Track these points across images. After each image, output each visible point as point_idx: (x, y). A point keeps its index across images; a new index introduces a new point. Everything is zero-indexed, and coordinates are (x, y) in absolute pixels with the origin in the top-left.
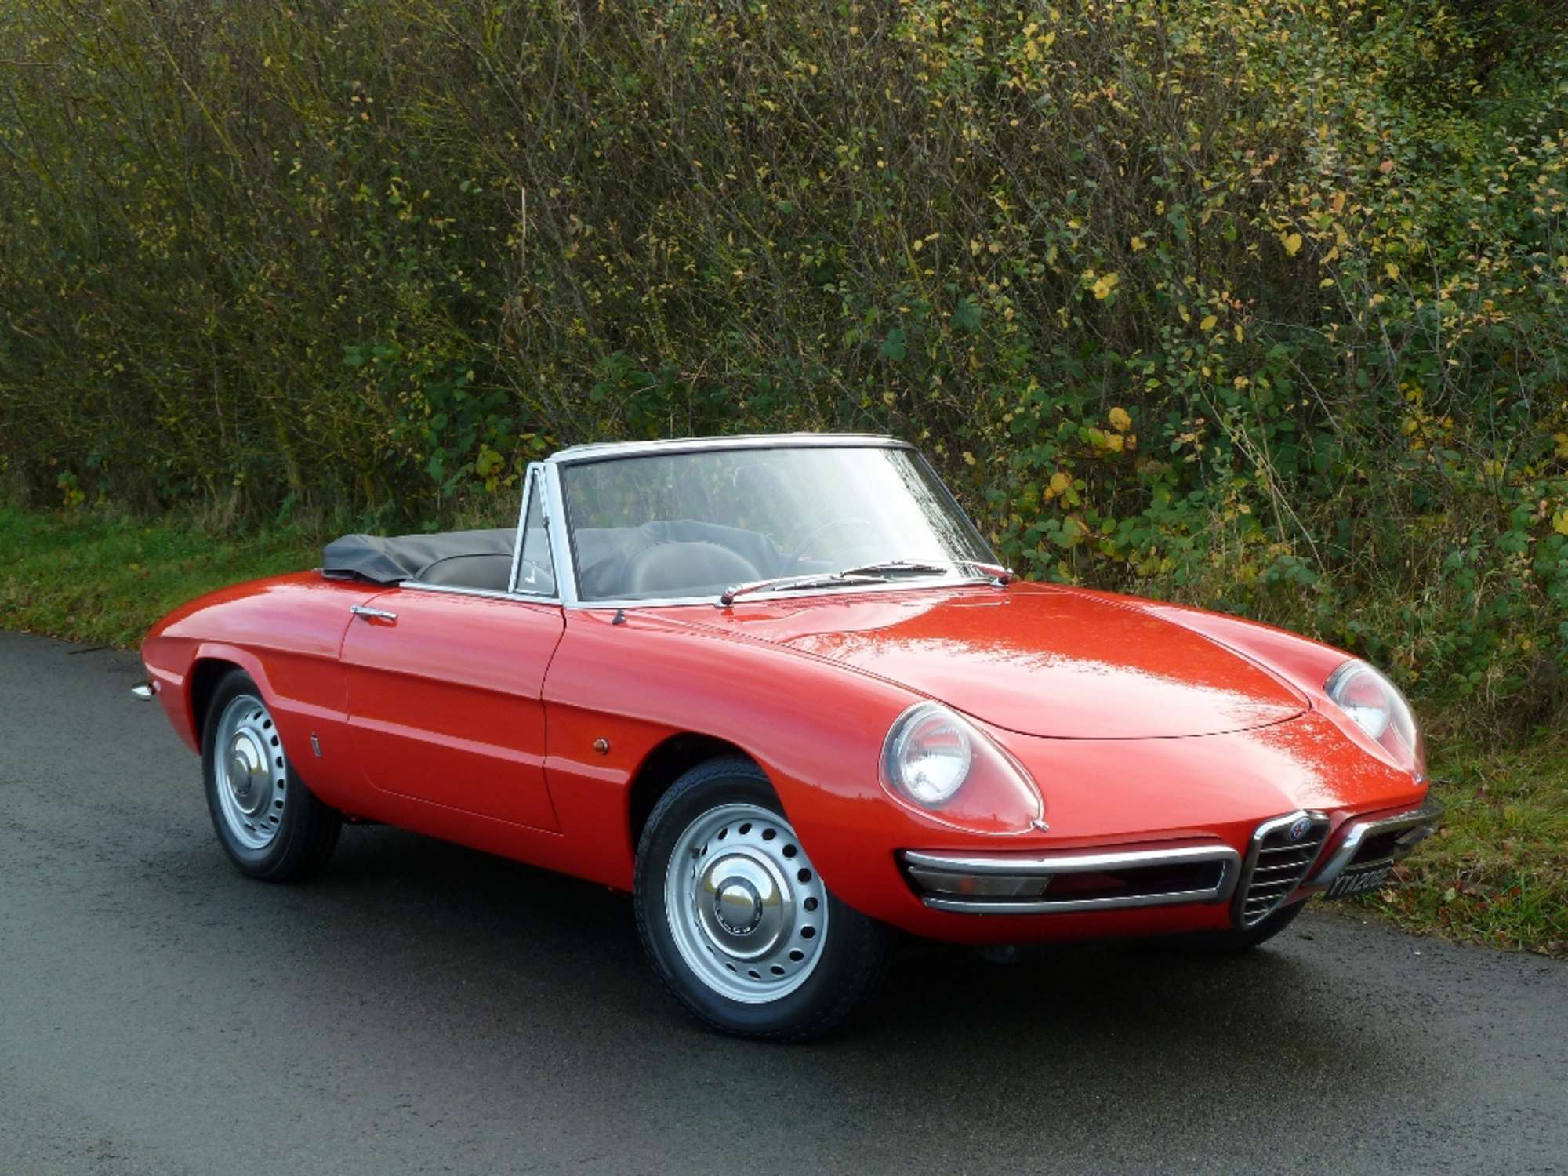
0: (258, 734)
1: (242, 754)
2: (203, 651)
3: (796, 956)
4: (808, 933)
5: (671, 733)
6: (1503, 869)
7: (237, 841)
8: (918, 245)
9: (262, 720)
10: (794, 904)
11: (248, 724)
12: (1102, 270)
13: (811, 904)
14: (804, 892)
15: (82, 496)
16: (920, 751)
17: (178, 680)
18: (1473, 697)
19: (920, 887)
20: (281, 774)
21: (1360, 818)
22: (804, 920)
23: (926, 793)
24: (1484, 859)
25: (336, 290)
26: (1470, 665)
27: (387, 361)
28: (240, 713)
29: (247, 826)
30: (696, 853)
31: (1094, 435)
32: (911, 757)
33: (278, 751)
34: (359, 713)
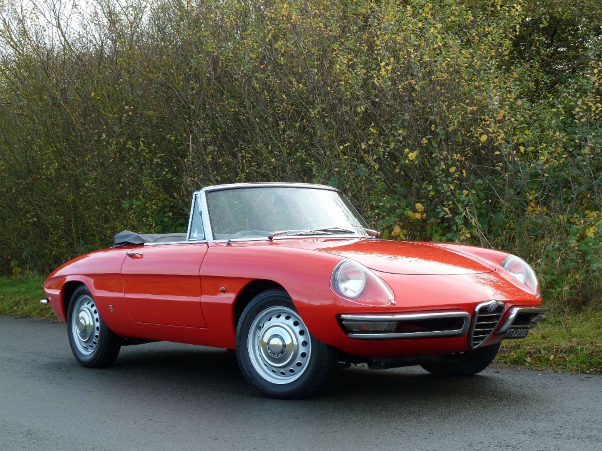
0: (89, 310)
1: (83, 318)
2: (68, 279)
3: (299, 365)
4: (304, 355)
5: (249, 281)
6: (572, 347)
7: (80, 353)
8: (341, 147)
9: (90, 304)
10: (298, 345)
11: (86, 306)
12: (411, 151)
13: (305, 343)
14: (301, 339)
15: (20, 270)
16: (346, 279)
17: (57, 292)
18: (558, 298)
19: (346, 330)
20: (98, 324)
21: (516, 306)
22: (302, 350)
23: (350, 294)
24: (564, 344)
25: (119, 182)
26: (556, 286)
27: (138, 207)
28: (82, 303)
29: (84, 347)
30: (259, 328)
31: (410, 213)
32: (343, 281)
33: (97, 316)
34: (129, 292)
